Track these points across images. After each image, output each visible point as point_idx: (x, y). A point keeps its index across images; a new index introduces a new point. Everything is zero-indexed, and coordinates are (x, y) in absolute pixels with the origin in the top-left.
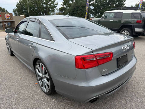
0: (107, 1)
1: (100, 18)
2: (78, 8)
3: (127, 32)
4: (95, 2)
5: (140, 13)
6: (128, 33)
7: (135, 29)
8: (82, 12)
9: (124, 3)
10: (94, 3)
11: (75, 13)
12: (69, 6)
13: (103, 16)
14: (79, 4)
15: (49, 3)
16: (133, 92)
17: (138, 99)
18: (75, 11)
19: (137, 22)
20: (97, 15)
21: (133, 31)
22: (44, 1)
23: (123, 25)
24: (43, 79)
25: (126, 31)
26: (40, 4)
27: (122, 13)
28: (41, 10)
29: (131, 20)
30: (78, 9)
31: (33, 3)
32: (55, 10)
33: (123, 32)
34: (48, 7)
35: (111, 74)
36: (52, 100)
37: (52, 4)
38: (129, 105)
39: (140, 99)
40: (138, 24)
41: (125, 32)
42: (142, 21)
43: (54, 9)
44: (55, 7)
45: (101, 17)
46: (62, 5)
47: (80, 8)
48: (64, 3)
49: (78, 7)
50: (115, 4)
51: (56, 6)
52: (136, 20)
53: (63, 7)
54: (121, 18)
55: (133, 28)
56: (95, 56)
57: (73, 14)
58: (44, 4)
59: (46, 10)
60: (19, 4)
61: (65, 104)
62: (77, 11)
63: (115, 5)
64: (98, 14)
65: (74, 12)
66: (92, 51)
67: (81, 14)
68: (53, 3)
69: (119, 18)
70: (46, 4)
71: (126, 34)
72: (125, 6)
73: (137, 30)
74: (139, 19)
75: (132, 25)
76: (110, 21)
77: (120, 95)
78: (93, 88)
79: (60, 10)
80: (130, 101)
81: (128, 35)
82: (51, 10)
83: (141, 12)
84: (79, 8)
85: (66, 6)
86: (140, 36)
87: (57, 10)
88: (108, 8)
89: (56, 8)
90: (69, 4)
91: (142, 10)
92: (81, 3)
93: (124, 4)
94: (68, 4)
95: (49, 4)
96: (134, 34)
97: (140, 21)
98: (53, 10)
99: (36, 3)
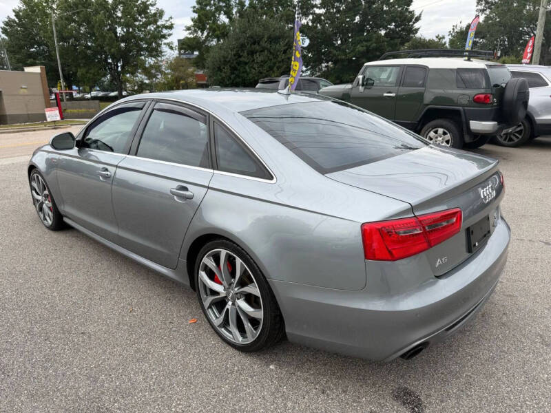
0: (357, 19)
1: (349, 86)
2: (254, 43)
3: (445, 134)
4: (313, 21)
5: (484, 70)
6: (448, 137)
7: (472, 122)
8: (271, 57)
9: (416, 26)
10: (310, 24)
11: (246, 63)
12: (218, 32)
13: (360, 77)
14: (257, 29)
15: (136, 20)
16: (503, 324)
17: (523, 343)
18: (245, 54)
19: (477, 101)
20: (320, 70)
21: (465, 129)
22: (119, 15)
23: (429, 110)
24: (230, 303)
25: (441, 131)
26: (102, 24)
27: (424, 68)
28: (106, 48)
29: (455, 91)
30: (257, 47)
31: (74, 21)
32: (164, 48)
33: (432, 134)
34: (134, 37)
35: (458, 271)
36: (268, 366)
37: (152, 27)
38: (503, 361)
39: (527, 343)
40: (480, 107)
41: (436, 132)
42: (491, 97)
43: (159, 45)
44: (164, 37)
45: (351, 81)
46: (188, 29)
47: (263, 44)
48: (200, 24)
49: (255, 40)
50: (386, 28)
51: (165, 31)
52: (472, 92)
53: (195, 38)
54: (423, 85)
55: (464, 120)
56: (420, 221)
57: (239, 63)
58: (117, 23)
59: (128, 49)
60: (14, 21)
61: (312, 374)
62: (252, 53)
63: (383, 32)
64: (323, 65)
65: (242, 59)
66: (413, 209)
67: (269, 64)
68: (155, 22)
69: (417, 86)
70: (127, 25)
71: (440, 139)
72: (418, 35)
73: (477, 125)
74: (483, 91)
75: (461, 108)
76: (385, 94)
77: (469, 336)
78: (417, 315)
79: (180, 49)
80: (503, 351)
81: (447, 142)
82: (146, 49)
83: (487, 65)
84: (259, 44)
85: (205, 33)
86: (486, 147)
87: (171, 48)
88: (360, 42)
89: (165, 41)
90: (219, 27)
91: (489, 60)
92: (265, 26)
93: (417, 30)
94: (214, 26)
95: (137, 23)
96: (467, 139)
97: (486, 98)
98: (156, 50)
99: (84, 21)
